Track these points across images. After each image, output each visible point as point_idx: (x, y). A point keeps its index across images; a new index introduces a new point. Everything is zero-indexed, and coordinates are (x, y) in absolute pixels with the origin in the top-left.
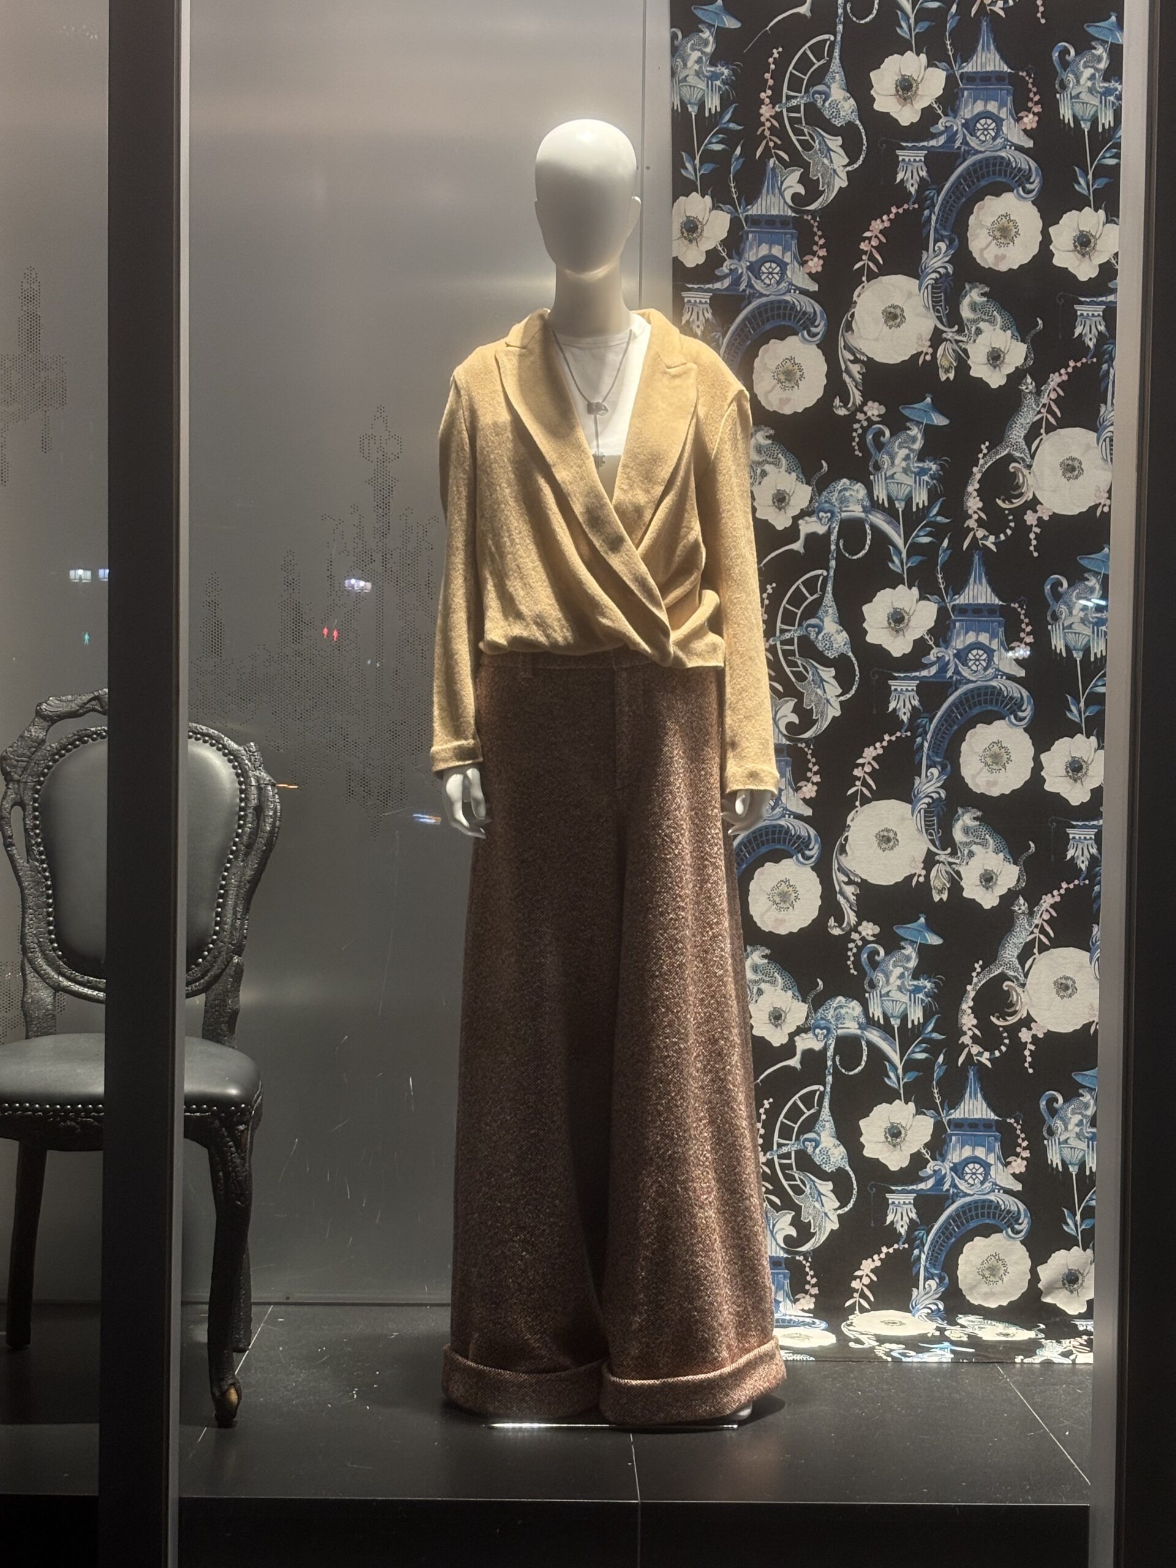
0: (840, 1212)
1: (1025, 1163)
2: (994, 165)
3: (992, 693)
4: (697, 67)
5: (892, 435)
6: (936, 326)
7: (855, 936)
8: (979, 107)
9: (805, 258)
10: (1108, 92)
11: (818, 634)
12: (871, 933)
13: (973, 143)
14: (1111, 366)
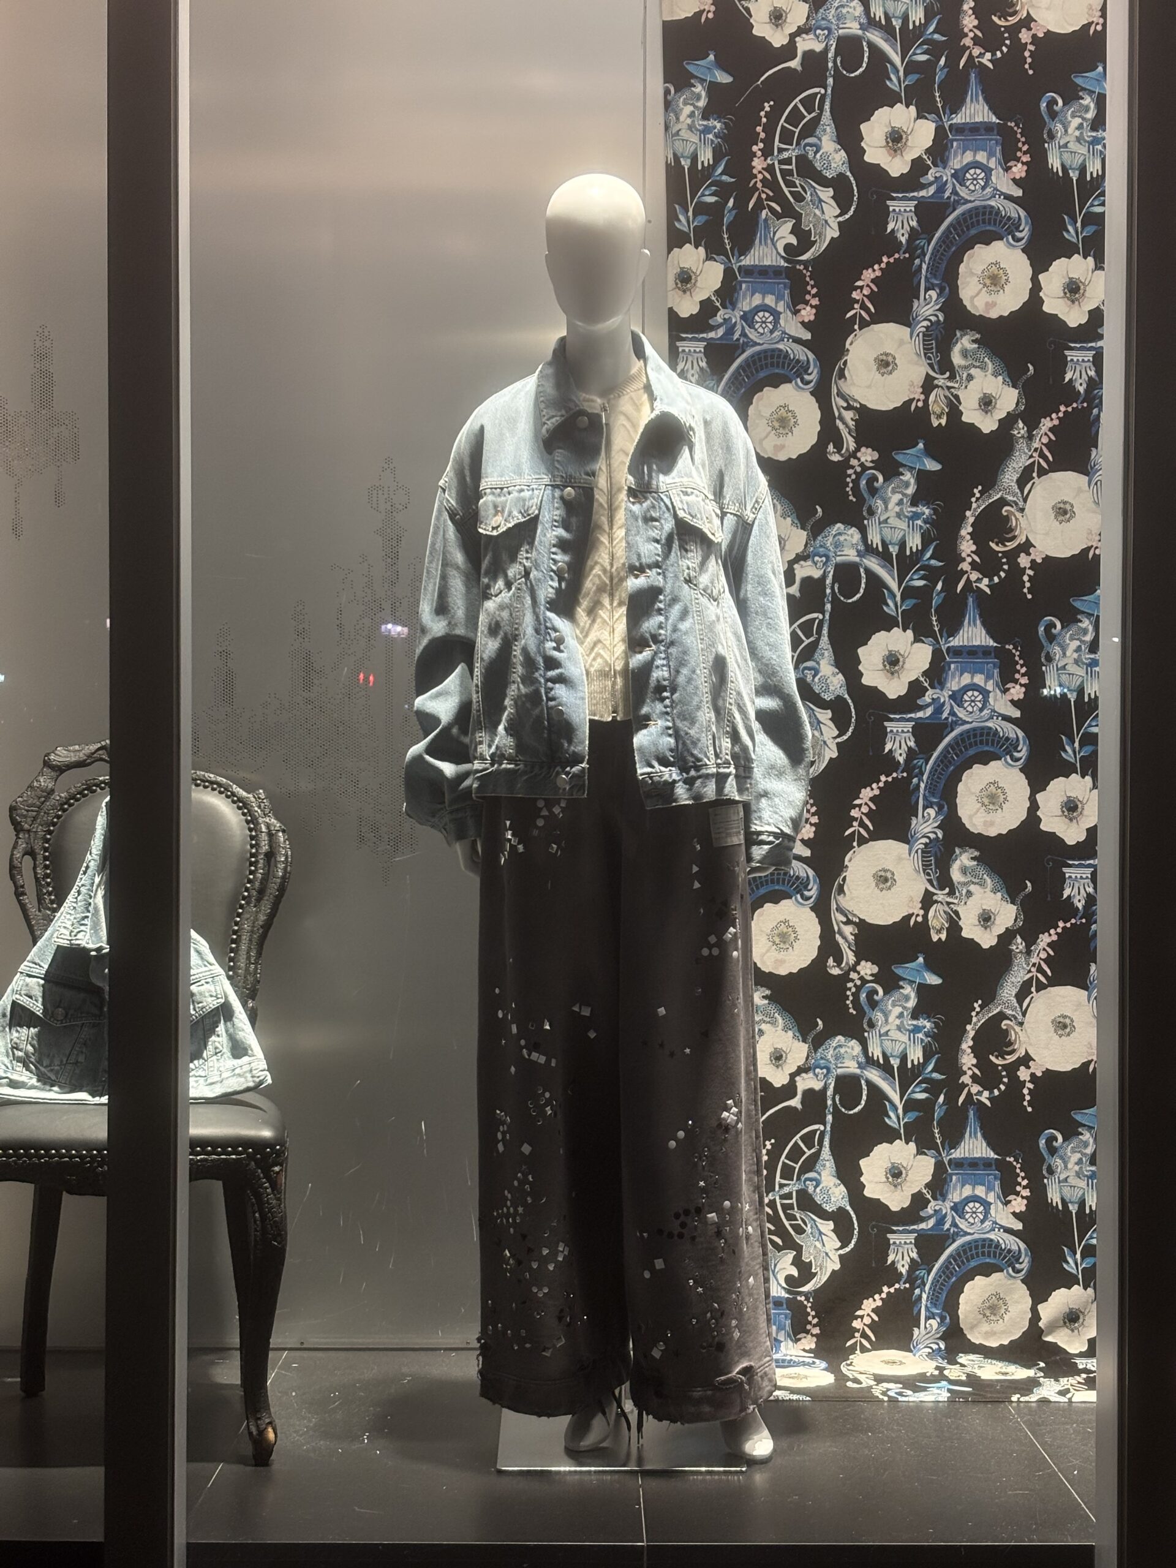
0: (841, 1252)
1: (1025, 1202)
2: (984, 214)
3: (988, 734)
4: (689, 121)
5: (885, 480)
6: (927, 373)
7: (853, 975)
8: (968, 157)
9: (798, 308)
10: (1096, 141)
11: (814, 676)
12: (869, 972)
13: (963, 193)
14: (1100, 410)
